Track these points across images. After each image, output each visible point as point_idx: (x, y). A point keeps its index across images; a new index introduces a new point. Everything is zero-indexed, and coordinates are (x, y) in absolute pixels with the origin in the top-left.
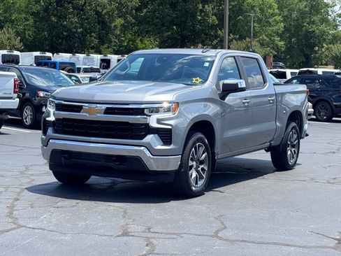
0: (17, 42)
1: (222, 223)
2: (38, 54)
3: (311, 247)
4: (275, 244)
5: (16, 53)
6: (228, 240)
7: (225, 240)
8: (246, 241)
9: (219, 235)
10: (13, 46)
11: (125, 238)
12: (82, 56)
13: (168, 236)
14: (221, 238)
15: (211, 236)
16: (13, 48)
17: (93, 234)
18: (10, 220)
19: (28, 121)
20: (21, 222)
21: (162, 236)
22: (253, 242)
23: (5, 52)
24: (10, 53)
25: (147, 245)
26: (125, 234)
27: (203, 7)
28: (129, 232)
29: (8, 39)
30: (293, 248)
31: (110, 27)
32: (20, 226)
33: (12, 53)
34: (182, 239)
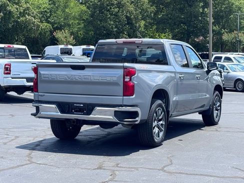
0: (71, 39)
1: (171, 161)
2: (85, 47)
3: (227, 177)
4: (201, 175)
5: (70, 47)
6: (169, 172)
7: (167, 172)
8: (181, 173)
9: (165, 169)
10: (69, 42)
11: (98, 170)
13: (128, 169)
14: (165, 171)
15: (159, 170)
17: (78, 168)
18: (27, 159)
20: (33, 160)
21: (124, 169)
22: (187, 174)
23: (62, 46)
24: (66, 47)
25: (111, 175)
26: (100, 168)
27: (203, 10)
28: (103, 167)
29: (65, 37)
30: (213, 178)
31: (136, 27)
32: (32, 162)
33: (67, 47)
34: (137, 171)
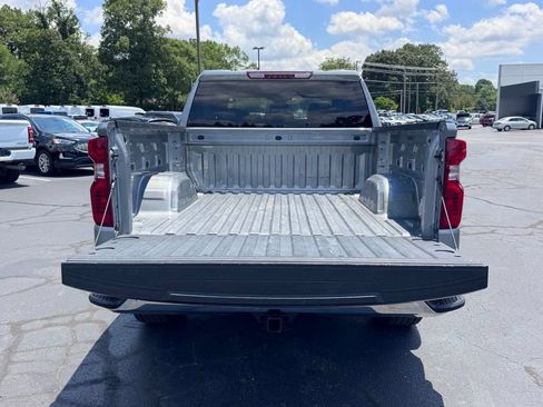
0: (14, 98)
2: (32, 106)
5: (14, 106)
12: (70, 107)
16: (10, 102)
19: (45, 169)
23: (5, 106)
24: (9, 107)
31: (87, 86)
